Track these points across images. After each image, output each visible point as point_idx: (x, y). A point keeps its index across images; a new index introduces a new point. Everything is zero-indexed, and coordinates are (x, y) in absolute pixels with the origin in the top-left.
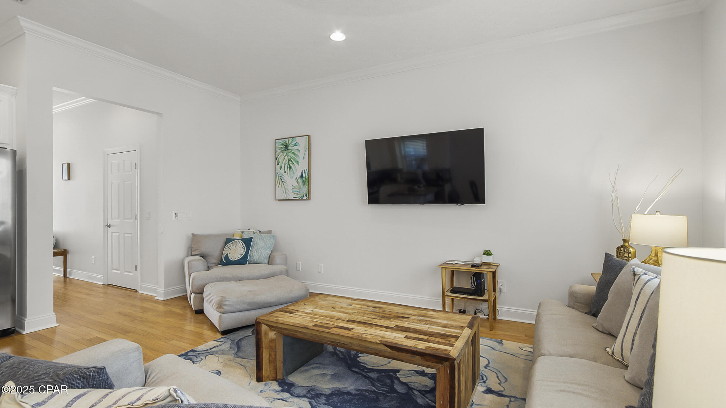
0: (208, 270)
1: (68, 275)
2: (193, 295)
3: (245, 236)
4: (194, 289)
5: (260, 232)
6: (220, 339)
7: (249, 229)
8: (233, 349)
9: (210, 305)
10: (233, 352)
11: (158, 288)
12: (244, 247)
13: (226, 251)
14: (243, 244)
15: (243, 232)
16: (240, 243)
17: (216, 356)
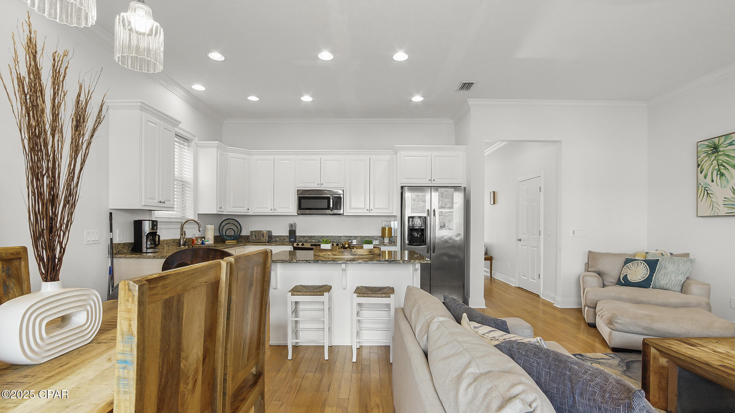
0: (603, 288)
1: (493, 276)
2: (586, 308)
3: (649, 258)
4: (587, 303)
5: (671, 254)
6: (609, 354)
7: (657, 250)
8: (622, 367)
9: (601, 320)
10: (621, 369)
11: (556, 297)
12: (647, 269)
13: (625, 271)
14: (646, 266)
15: (647, 253)
16: (643, 264)
17: (602, 366)
